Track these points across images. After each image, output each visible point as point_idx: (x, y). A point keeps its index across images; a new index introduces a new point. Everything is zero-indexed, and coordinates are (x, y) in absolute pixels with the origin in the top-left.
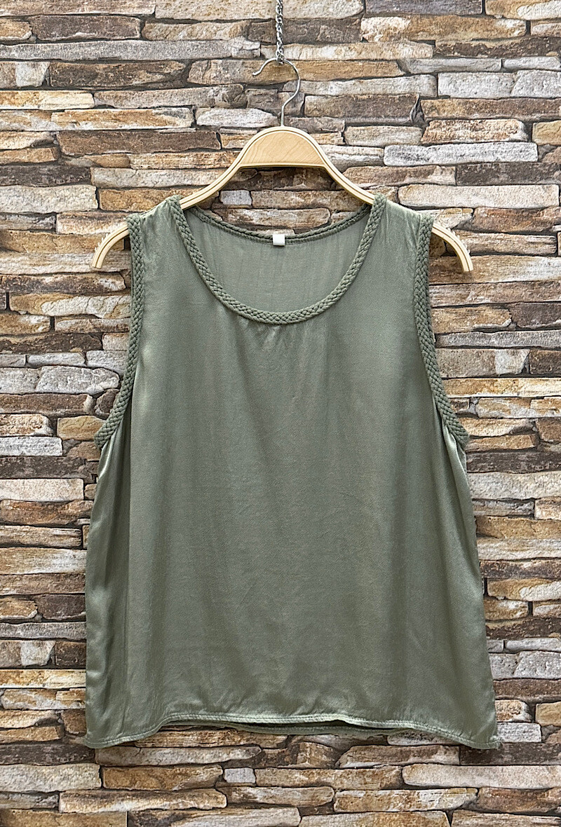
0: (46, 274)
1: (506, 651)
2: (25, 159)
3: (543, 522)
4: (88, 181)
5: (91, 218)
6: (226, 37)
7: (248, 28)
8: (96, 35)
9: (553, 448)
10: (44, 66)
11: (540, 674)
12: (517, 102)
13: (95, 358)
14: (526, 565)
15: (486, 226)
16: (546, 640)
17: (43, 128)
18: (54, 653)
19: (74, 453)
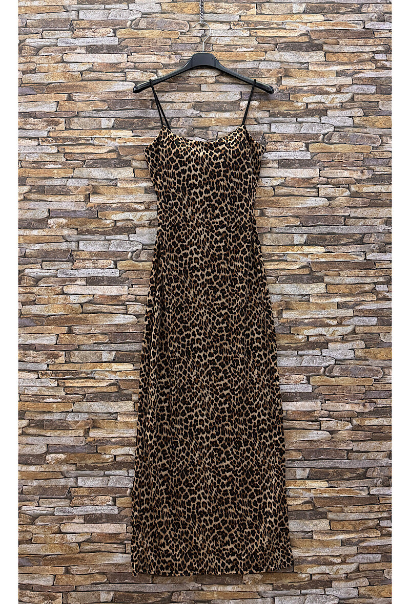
0: (113, 203)
1: (298, 355)
2: (105, 157)
3: (313, 304)
4: (130, 166)
5: (131, 181)
6: (186, 109)
7: (195, 105)
8: (133, 107)
9: (317, 274)
10: (113, 120)
11: (312, 365)
12: (302, 135)
13: (133, 237)
14: (306, 321)
15: (290, 185)
16: (314, 351)
17: (112, 144)
18: (115, 357)
19: (123, 276)
